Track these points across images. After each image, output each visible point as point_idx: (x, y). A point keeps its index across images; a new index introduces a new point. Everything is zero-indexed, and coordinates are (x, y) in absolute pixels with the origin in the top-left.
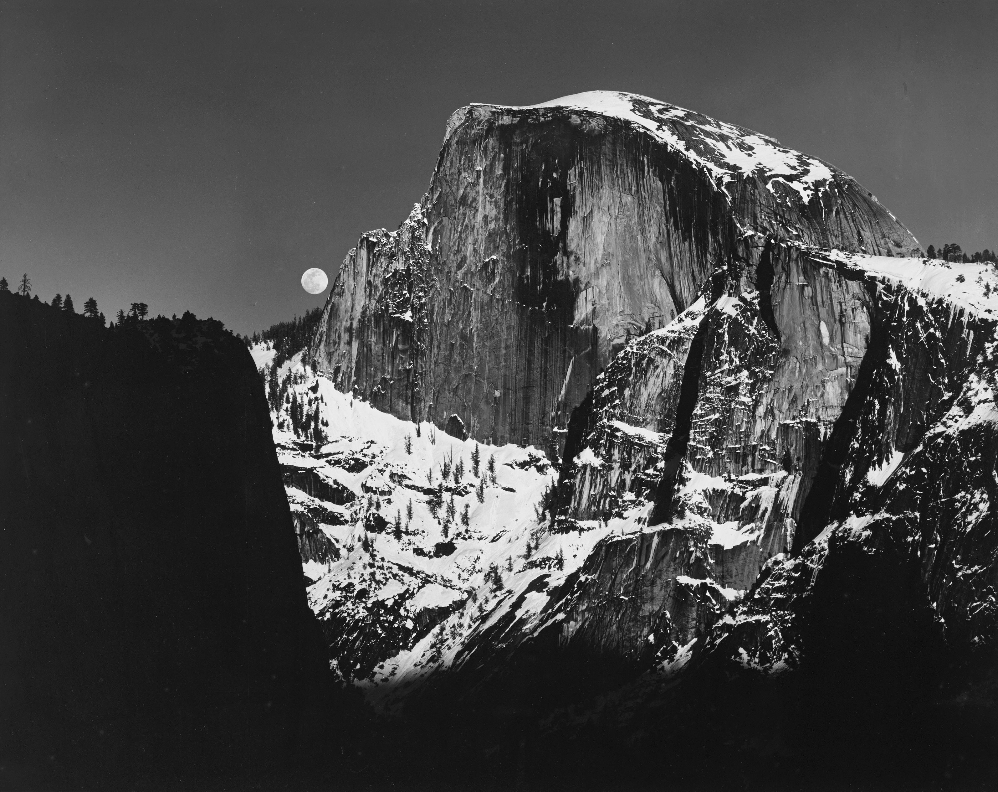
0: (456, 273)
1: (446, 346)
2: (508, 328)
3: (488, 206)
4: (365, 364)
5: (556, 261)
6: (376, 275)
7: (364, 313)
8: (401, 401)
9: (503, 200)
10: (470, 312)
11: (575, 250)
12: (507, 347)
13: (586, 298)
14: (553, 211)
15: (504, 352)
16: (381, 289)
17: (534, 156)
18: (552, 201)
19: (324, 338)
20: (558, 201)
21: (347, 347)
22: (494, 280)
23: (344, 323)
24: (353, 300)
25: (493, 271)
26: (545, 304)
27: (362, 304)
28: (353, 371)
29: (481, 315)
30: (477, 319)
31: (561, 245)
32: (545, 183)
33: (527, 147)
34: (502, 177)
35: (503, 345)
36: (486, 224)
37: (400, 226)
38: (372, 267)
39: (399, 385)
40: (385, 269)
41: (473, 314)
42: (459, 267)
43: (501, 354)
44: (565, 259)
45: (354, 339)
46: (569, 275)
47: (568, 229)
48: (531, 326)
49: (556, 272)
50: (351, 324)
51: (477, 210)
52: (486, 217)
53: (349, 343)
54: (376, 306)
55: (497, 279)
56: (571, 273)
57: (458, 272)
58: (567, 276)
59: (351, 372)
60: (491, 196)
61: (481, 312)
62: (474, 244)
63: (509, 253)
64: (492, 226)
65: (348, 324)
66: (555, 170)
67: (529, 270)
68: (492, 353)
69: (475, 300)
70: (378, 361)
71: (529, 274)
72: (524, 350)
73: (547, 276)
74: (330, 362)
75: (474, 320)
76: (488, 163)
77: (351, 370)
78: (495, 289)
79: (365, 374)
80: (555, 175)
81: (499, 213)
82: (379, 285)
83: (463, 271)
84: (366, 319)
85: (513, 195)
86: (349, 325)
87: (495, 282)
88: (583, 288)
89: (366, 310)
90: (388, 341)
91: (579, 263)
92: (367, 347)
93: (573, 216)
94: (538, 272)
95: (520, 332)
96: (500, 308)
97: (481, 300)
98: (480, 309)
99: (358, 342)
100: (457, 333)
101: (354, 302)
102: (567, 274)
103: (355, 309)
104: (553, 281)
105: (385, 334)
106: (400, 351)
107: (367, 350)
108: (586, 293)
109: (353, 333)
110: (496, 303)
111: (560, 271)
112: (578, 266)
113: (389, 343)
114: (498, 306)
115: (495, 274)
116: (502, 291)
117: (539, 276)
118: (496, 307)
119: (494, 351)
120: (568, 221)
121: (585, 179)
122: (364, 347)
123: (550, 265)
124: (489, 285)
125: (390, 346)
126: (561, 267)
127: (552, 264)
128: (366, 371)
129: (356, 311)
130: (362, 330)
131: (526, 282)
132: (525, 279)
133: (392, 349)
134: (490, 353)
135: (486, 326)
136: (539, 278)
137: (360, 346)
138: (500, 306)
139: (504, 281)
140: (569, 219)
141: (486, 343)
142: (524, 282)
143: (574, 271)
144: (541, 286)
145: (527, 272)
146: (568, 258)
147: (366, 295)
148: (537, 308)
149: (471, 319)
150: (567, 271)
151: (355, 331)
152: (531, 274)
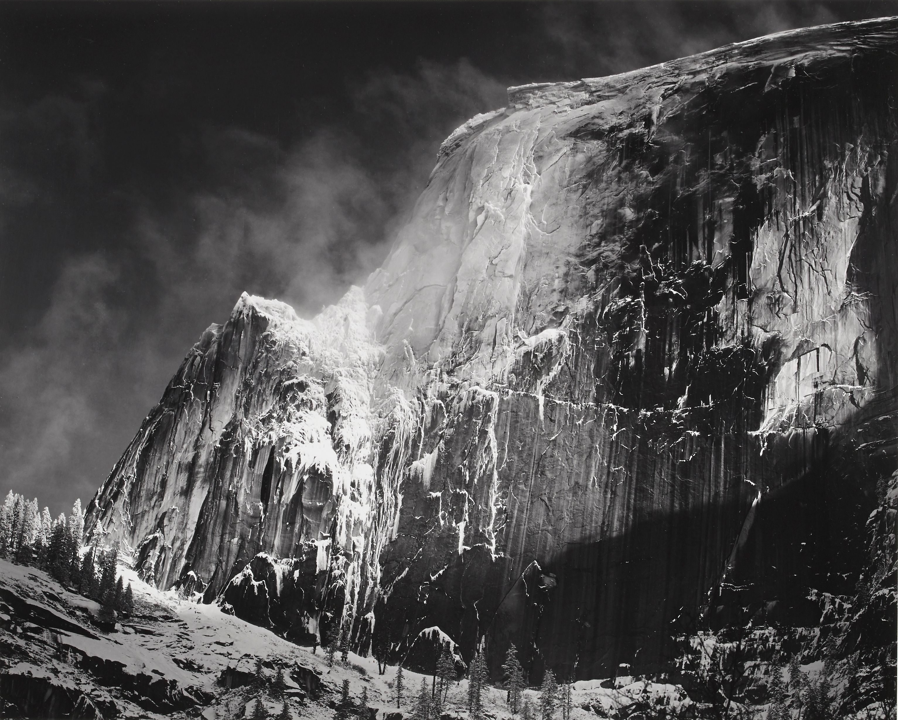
0: (449, 372)
1: (418, 502)
2: (584, 454)
4: (218, 530)
5: (716, 315)
7: (229, 435)
10: (483, 434)
11: (769, 285)
12: (578, 488)
13: (797, 374)
15: (570, 498)
18: (709, 206)
19: (126, 490)
20: (725, 203)
21: (180, 500)
22: (549, 370)
23: (179, 456)
24: (207, 412)
25: (547, 355)
26: (681, 401)
27: (228, 419)
28: (186, 547)
29: (513, 436)
30: (501, 444)
31: (730, 282)
35: (566, 486)
41: (492, 435)
42: (460, 360)
43: (563, 502)
44: (741, 306)
45: (198, 484)
46: (750, 336)
47: (751, 250)
49: (715, 334)
50: (196, 457)
53: (187, 492)
55: (557, 369)
56: (757, 331)
58: (747, 342)
59: (181, 548)
61: (513, 430)
63: (591, 317)
65: (190, 456)
67: (643, 340)
68: (538, 503)
70: (251, 526)
71: (642, 346)
72: (623, 491)
73: (690, 344)
74: (133, 531)
75: (494, 447)
77: (183, 544)
78: (550, 385)
83: (466, 366)
84: (232, 446)
86: (190, 459)
87: (552, 374)
88: (789, 355)
89: (235, 430)
90: (278, 490)
91: (779, 309)
92: (228, 498)
93: (767, 222)
94: (668, 339)
95: (613, 458)
96: (562, 419)
97: (515, 409)
98: (509, 425)
99: (207, 489)
100: (447, 476)
101: (208, 416)
102: (746, 334)
103: (210, 428)
104: (707, 353)
105: (273, 477)
106: (305, 508)
107: (227, 505)
108: (799, 364)
109: (198, 473)
110: (552, 411)
111: (726, 331)
112: (777, 314)
113: (281, 494)
114: (557, 415)
115: (552, 358)
116: (570, 386)
117: (670, 346)
118: (553, 418)
119: (543, 498)
120: (753, 234)
121: (802, 149)
122: (220, 497)
123: (700, 323)
124: (536, 379)
125: (283, 499)
126: (729, 324)
127: (705, 320)
128: (218, 544)
129: (212, 431)
130: (220, 466)
131: (632, 362)
132: (631, 358)
133: (285, 506)
134: (532, 503)
135: (524, 455)
136: (670, 350)
137: (211, 496)
138: (563, 414)
139: (576, 368)
140: (757, 229)
141: (522, 487)
142: (628, 363)
143: (766, 326)
144: (674, 366)
145: (637, 343)
146: (750, 304)
147: (239, 403)
148: (662, 408)
149: (486, 445)
150: (746, 330)
151: (202, 470)
152: (646, 347)
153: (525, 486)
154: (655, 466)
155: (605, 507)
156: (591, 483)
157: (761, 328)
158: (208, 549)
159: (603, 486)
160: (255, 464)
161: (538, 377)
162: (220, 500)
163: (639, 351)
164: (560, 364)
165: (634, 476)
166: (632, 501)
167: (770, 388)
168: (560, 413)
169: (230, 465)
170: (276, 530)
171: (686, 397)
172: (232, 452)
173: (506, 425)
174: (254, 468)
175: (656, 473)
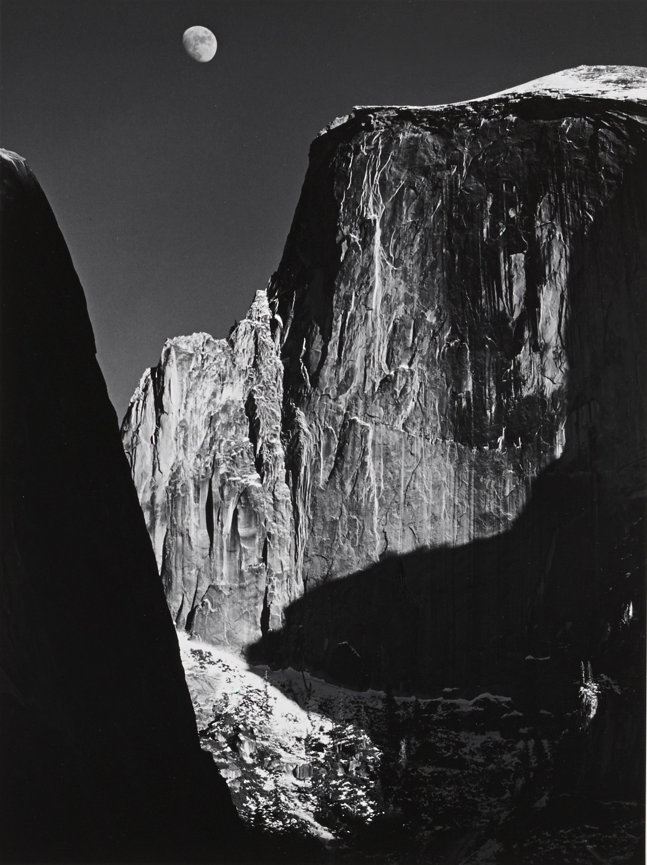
0: (336, 399)
1: (324, 525)
2: (437, 486)
3: (391, 281)
4: (179, 563)
5: (519, 363)
6: (195, 411)
7: (175, 476)
8: (246, 624)
9: (417, 268)
10: (364, 464)
11: (553, 341)
12: (435, 518)
14: (510, 276)
15: (429, 527)
16: (204, 435)
17: (474, 184)
18: (508, 259)
20: (519, 258)
22: (407, 405)
24: (155, 455)
25: (403, 391)
26: (500, 440)
27: (172, 460)
29: (386, 467)
30: (378, 475)
31: (527, 334)
32: (494, 230)
33: (460, 170)
34: (415, 227)
35: (426, 516)
36: (390, 310)
37: (233, 329)
38: (187, 397)
39: (243, 597)
40: (210, 401)
41: (370, 466)
42: (342, 388)
43: (424, 531)
44: (537, 357)
45: (158, 522)
46: (543, 385)
47: (538, 306)
48: (477, 479)
49: (519, 382)
50: (153, 497)
51: (372, 289)
52: (386, 298)
53: (151, 529)
54: (195, 463)
55: (411, 404)
56: (547, 382)
57: (340, 397)
58: (541, 389)
60: (397, 262)
61: (386, 461)
62: (368, 347)
63: (433, 357)
64: (400, 311)
66: (513, 206)
67: (470, 383)
68: (408, 531)
69: (373, 444)
70: (203, 558)
71: (470, 389)
72: (465, 522)
73: (503, 389)
75: (373, 477)
76: (389, 204)
78: (408, 420)
79: (180, 580)
80: (512, 214)
81: (411, 290)
82: (200, 428)
83: (347, 395)
84: (179, 486)
85: (435, 256)
87: (409, 410)
89: (178, 471)
90: (219, 523)
91: (561, 363)
92: (182, 535)
93: (548, 281)
94: (487, 384)
95: (457, 491)
96: (419, 453)
97: (385, 442)
98: (382, 456)
99: (165, 527)
100: (343, 502)
101: (156, 459)
102: (540, 384)
103: (159, 470)
104: (515, 398)
105: (214, 511)
106: (242, 538)
107: (183, 541)
108: (578, 414)
109: (157, 512)
110: (411, 445)
111: (527, 380)
112: (560, 368)
113: (222, 526)
114: (416, 449)
115: (407, 395)
116: (422, 422)
117: (490, 391)
118: (412, 452)
119: (411, 527)
120: (540, 292)
121: (568, 215)
122: (177, 534)
123: (509, 370)
124: (397, 414)
125: (224, 530)
126: (529, 373)
127: (512, 368)
128: (181, 577)
129: (162, 473)
130: (172, 505)
131: (464, 404)
132: (463, 399)
133: (227, 536)
134: (404, 531)
135: (395, 485)
136: (489, 394)
137: (169, 533)
138: (419, 449)
139: (425, 405)
140: (542, 287)
141: (395, 515)
142: (461, 404)
143: (554, 378)
144: (493, 408)
145: (466, 386)
146: (541, 357)
147: (178, 444)
148: (488, 447)
149: (367, 475)
150: (540, 380)
151: (159, 509)
152: (473, 390)
153: (398, 514)
154: (486, 501)
155: (453, 536)
156: (443, 514)
157: (550, 379)
158: (174, 581)
159: (452, 517)
160: (198, 499)
161: (399, 412)
162: (176, 537)
163: (468, 393)
164: (413, 401)
165: (472, 509)
166: (472, 532)
167: (559, 435)
168: (417, 447)
169: (180, 504)
170: (222, 559)
171: (503, 437)
172: (180, 492)
173: (380, 457)
174: (198, 503)
175: (487, 506)
